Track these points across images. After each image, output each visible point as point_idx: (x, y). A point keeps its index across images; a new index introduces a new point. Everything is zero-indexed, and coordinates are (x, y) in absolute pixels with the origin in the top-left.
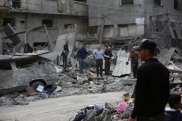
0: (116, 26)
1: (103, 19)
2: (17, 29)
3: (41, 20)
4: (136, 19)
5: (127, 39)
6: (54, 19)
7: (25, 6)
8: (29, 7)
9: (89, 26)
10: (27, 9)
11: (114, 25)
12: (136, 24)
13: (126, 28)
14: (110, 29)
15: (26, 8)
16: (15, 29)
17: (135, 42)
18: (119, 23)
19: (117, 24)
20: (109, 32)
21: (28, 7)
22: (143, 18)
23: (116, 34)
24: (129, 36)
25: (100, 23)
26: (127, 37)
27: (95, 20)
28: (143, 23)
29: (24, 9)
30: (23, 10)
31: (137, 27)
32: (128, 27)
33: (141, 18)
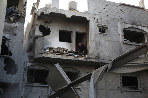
2: (82, 90)
3: (120, 76)
6: (139, 76)
7: (95, 53)
8: (101, 54)
10: (98, 57)
15: (96, 55)
16: (80, 89)
21: (99, 54)
29: (94, 57)
30: (91, 58)
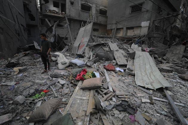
0: (125, 29)
1: (116, 24)
4: (142, 22)
5: (133, 37)
7: (68, 14)
9: (107, 29)
10: (70, 16)
11: (124, 28)
12: (141, 26)
13: (132, 30)
14: (121, 31)
17: (142, 39)
18: (128, 27)
19: (125, 27)
20: (119, 33)
22: (149, 22)
23: (125, 34)
24: (135, 35)
25: (114, 27)
26: (133, 36)
27: (111, 25)
28: (148, 26)
31: (142, 29)
32: (134, 29)
33: (147, 21)
